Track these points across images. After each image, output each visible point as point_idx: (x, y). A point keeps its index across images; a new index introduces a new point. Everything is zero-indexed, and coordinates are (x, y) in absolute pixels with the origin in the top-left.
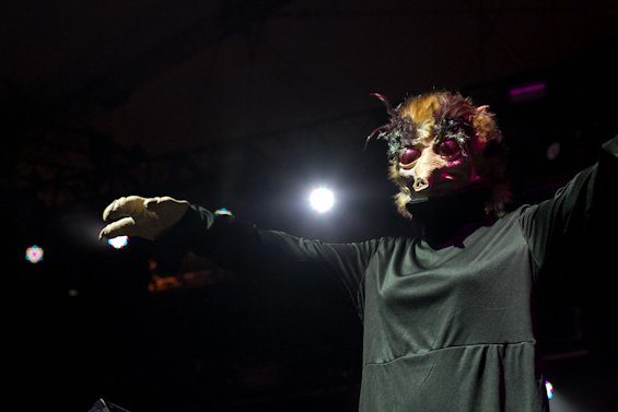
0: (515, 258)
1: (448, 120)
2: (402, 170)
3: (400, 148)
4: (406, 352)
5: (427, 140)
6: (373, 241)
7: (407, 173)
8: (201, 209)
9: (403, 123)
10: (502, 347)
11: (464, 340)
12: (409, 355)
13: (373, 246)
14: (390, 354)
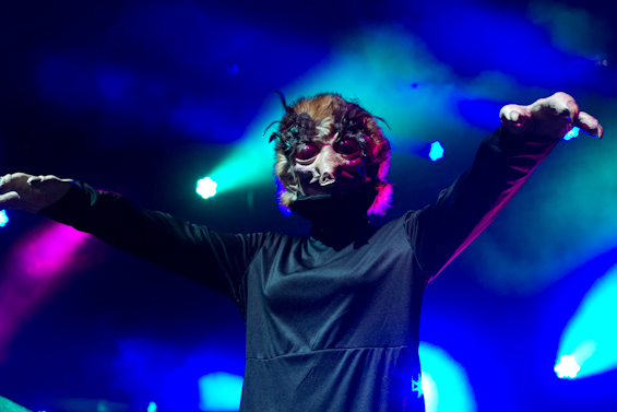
0: (400, 262)
1: (348, 120)
2: (298, 166)
3: (298, 144)
4: (287, 352)
5: (326, 138)
6: (260, 234)
7: (305, 168)
9: (301, 119)
10: (382, 349)
11: (345, 343)
12: (290, 354)
13: (260, 240)
14: (272, 351)
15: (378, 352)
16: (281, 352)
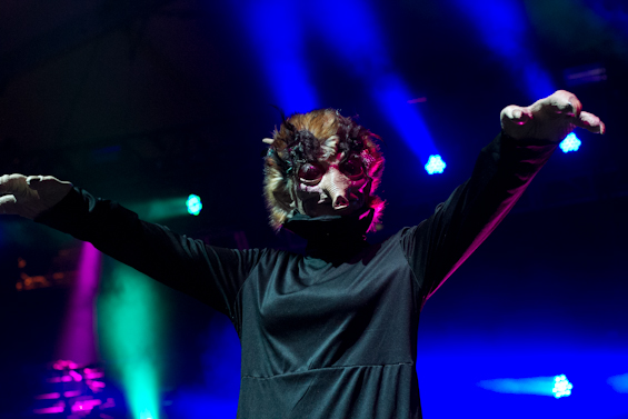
1: (353, 139)
2: (303, 186)
3: (302, 163)
4: (285, 371)
5: (332, 158)
6: (256, 250)
7: (311, 189)
8: (84, 192)
9: (304, 138)
10: (380, 367)
11: (343, 362)
12: (288, 373)
13: (256, 256)
14: (269, 370)
15: (376, 370)
16: (280, 371)
